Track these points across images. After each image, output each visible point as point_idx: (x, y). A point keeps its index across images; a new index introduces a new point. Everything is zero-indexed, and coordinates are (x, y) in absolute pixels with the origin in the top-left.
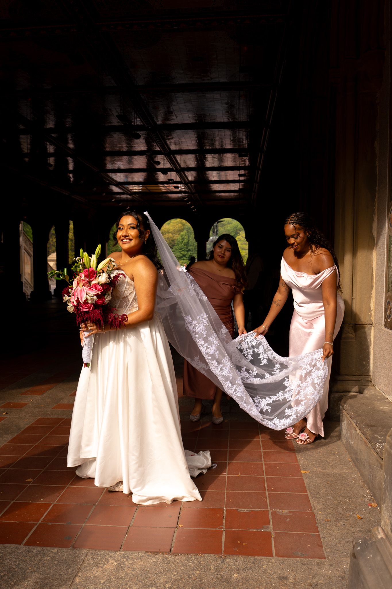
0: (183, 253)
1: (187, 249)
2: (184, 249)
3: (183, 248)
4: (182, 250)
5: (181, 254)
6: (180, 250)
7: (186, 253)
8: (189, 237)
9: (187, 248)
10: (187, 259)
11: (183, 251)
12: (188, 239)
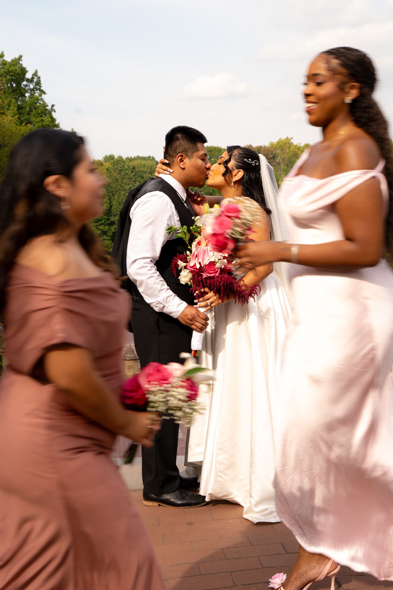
0: (101, 227)
1: (109, 222)
2: (103, 222)
3: (102, 220)
4: (101, 222)
5: (99, 229)
6: (97, 222)
7: (107, 228)
8: (110, 199)
9: (108, 220)
10: (110, 238)
11: (101, 224)
12: (110, 203)
